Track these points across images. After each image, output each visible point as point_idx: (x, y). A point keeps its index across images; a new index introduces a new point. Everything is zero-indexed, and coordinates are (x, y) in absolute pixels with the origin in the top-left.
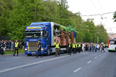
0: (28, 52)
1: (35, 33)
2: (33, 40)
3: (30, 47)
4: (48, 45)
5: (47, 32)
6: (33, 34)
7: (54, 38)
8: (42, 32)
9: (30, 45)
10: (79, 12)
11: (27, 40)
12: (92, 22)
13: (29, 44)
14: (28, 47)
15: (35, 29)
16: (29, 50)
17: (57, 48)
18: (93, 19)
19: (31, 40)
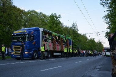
0: (14, 56)
1: (21, 37)
2: (19, 44)
3: (15, 50)
4: (34, 49)
5: (32, 36)
6: (19, 38)
7: (43, 42)
8: (27, 36)
9: (15, 49)
10: (85, 34)
11: (13, 44)
12: (94, 40)
13: (15, 47)
14: (14, 51)
15: (21, 33)
16: (14, 54)
17: (42, 51)
18: (94, 38)
19: (16, 44)
